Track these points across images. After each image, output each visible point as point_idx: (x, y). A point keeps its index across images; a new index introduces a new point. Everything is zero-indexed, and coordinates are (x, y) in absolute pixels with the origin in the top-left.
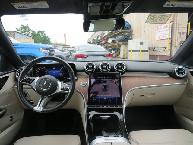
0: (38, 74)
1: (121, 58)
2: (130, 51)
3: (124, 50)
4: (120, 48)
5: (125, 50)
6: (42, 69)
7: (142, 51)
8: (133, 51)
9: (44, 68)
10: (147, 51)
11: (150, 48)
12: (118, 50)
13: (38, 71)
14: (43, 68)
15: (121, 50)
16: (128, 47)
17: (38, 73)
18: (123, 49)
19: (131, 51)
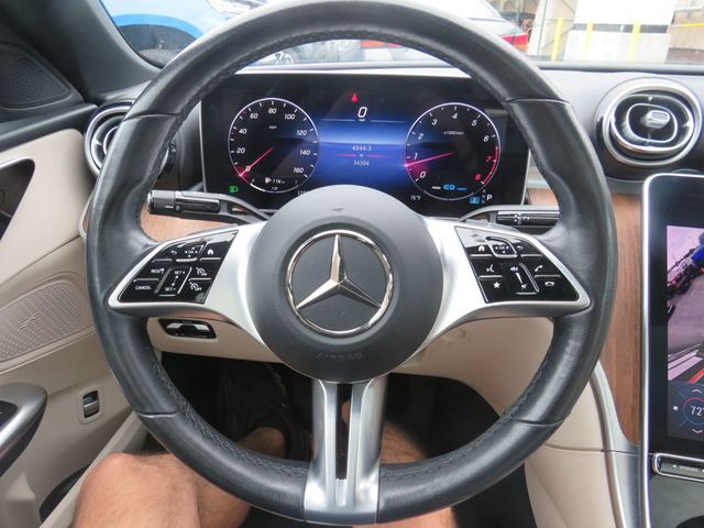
0: (241, 150)
1: (532, 57)
2: (583, 27)
3: (554, 21)
4: (535, 9)
5: (561, 20)
6: (271, 111)
7: (645, 29)
8: (597, 27)
9: (290, 109)
10: (663, 29)
11: (679, 15)
12: (526, 22)
13: (240, 124)
14: (283, 110)
15: (538, 20)
16: (574, 12)
17: (239, 140)
18: (549, 15)
19: (590, 27)
